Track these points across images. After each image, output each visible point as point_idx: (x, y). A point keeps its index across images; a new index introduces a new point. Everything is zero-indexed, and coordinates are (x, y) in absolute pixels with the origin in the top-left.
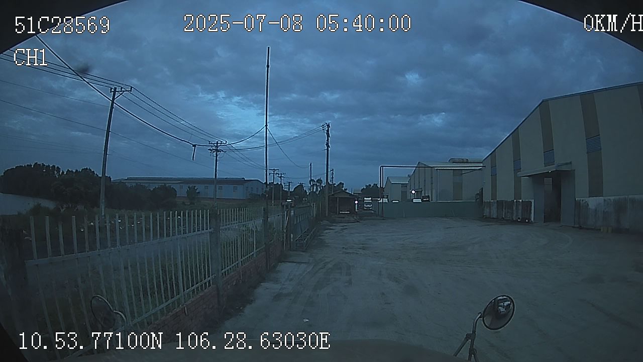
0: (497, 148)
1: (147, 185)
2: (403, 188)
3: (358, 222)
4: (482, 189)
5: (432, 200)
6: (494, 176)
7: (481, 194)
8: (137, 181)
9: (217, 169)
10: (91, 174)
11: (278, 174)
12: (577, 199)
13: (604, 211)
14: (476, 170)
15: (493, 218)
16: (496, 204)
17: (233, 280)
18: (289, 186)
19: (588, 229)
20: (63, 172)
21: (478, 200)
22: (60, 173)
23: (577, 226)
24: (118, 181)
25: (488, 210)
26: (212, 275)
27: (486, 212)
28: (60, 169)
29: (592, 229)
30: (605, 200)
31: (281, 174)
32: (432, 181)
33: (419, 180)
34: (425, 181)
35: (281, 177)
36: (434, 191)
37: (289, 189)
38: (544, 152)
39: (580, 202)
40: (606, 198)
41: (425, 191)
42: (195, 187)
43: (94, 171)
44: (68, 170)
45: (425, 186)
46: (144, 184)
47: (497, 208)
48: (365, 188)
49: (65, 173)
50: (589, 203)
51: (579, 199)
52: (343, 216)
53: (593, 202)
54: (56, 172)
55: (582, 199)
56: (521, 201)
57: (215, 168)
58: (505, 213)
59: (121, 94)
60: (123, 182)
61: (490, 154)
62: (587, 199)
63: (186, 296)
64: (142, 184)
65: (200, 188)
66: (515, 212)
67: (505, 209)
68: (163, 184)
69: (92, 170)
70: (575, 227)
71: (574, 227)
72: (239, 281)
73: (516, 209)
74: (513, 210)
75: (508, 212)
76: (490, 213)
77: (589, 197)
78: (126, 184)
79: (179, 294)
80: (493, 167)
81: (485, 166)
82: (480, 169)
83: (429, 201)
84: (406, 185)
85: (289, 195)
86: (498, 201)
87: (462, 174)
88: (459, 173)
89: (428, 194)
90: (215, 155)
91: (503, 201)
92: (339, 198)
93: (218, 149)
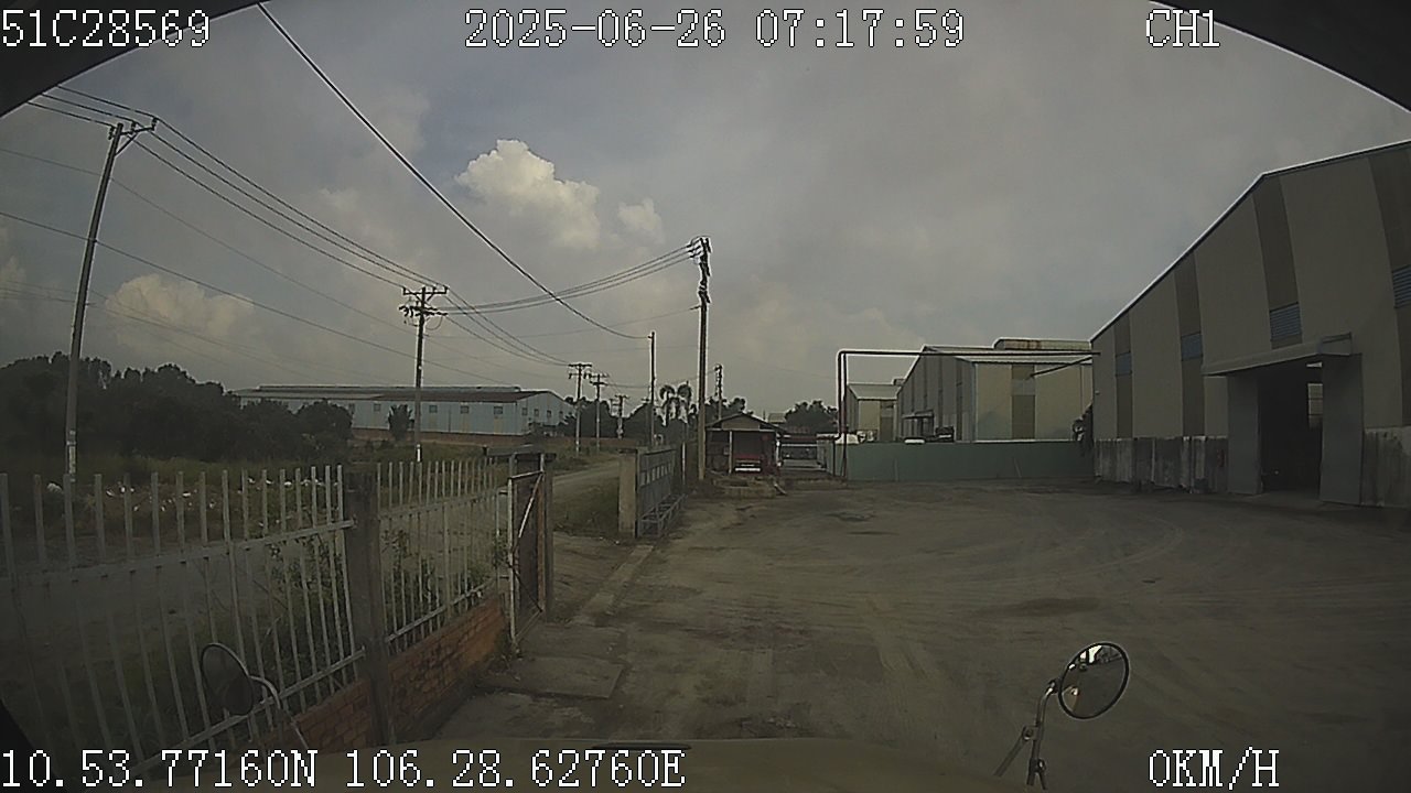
0: (1132, 306)
2: (884, 410)
4: (1092, 410)
5: (960, 438)
6: (1124, 375)
7: (1087, 422)
12: (1367, 432)
15: (1124, 482)
16: (1129, 451)
21: (1079, 439)
25: (1107, 463)
27: (1103, 467)
31: (599, 377)
32: (960, 391)
33: (926, 391)
34: (941, 392)
35: (598, 384)
36: (964, 416)
37: (620, 414)
38: (1271, 311)
39: (1377, 440)
41: (941, 418)
45: (940, 404)
47: (1135, 458)
48: (794, 410)
51: (1374, 432)
52: (744, 479)
56: (1203, 438)
58: (1156, 471)
61: (1116, 321)
66: (1185, 466)
67: (1156, 460)
73: (1190, 459)
74: (1180, 464)
75: (1165, 467)
76: (1113, 469)
80: (1123, 354)
81: (1099, 354)
83: (952, 440)
84: (889, 403)
85: (620, 426)
86: (1136, 439)
87: (1032, 375)
88: (1025, 371)
89: (950, 423)
90: (418, 323)
91: (1150, 439)
92: (733, 432)
93: (426, 306)
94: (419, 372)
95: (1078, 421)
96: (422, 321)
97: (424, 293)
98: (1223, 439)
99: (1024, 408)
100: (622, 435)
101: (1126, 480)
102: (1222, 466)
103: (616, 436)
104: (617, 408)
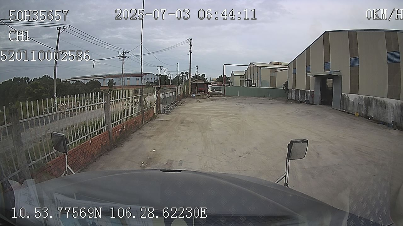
0: (297, 57)
1: (82, 81)
2: (241, 78)
3: (208, 98)
4: (287, 81)
5: (257, 86)
6: (294, 74)
7: (286, 84)
8: (77, 79)
9: (124, 68)
10: (48, 78)
11: (163, 69)
12: (342, 94)
13: (358, 104)
14: (284, 70)
15: (293, 100)
16: (295, 92)
17: (119, 128)
18: (171, 76)
19: (349, 113)
20: (31, 80)
21: (284, 88)
22: (30, 81)
23: (342, 110)
24: (65, 81)
25: (290, 95)
26: (106, 125)
27: (289, 95)
28: (29, 78)
29: (351, 114)
30: (359, 97)
31: (165, 69)
32: (257, 75)
33: (250, 74)
34: (257, 73)
35: (165, 71)
36: (258, 80)
37: (171, 79)
38: (324, 63)
39: (344, 96)
40: (360, 96)
41: (253, 81)
42: (113, 79)
43: (50, 77)
44: (34, 78)
45: (253, 78)
46: (81, 81)
47: (296, 93)
48: (219, 77)
49: (33, 81)
50: (350, 98)
51: (344, 94)
52: (200, 94)
53: (352, 97)
54: (27, 81)
55: (345, 94)
56: (309, 91)
57: (122, 68)
58: (300, 97)
59: (64, 30)
60: (68, 81)
61: (293, 61)
62: (348, 95)
63: (91, 136)
64: (79, 81)
65: (115, 80)
66: (306, 97)
67: (300, 95)
68: (92, 80)
69: (49, 76)
70: (341, 111)
71: (339, 110)
72: (123, 129)
73: (307, 95)
74: (305, 96)
75: (302, 97)
76: (291, 96)
77: (350, 93)
78: (70, 82)
79: (87, 134)
80: (294, 69)
81: (289, 68)
82: (287, 69)
83: (255, 87)
84: (243, 76)
85: (171, 82)
86: (296, 90)
87: (276, 72)
88: (274, 70)
89: (255, 82)
90: (122, 60)
91: (299, 90)
92: (198, 83)
93: (124, 56)
94: (123, 71)
95: (284, 84)
96: (123, 60)
97: (123, 53)
98: (313, 91)
99: (273, 80)
100: (171, 84)
101: (294, 99)
102: (313, 98)
103: (170, 84)
104: (170, 77)
